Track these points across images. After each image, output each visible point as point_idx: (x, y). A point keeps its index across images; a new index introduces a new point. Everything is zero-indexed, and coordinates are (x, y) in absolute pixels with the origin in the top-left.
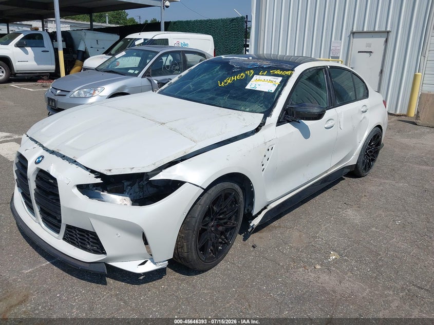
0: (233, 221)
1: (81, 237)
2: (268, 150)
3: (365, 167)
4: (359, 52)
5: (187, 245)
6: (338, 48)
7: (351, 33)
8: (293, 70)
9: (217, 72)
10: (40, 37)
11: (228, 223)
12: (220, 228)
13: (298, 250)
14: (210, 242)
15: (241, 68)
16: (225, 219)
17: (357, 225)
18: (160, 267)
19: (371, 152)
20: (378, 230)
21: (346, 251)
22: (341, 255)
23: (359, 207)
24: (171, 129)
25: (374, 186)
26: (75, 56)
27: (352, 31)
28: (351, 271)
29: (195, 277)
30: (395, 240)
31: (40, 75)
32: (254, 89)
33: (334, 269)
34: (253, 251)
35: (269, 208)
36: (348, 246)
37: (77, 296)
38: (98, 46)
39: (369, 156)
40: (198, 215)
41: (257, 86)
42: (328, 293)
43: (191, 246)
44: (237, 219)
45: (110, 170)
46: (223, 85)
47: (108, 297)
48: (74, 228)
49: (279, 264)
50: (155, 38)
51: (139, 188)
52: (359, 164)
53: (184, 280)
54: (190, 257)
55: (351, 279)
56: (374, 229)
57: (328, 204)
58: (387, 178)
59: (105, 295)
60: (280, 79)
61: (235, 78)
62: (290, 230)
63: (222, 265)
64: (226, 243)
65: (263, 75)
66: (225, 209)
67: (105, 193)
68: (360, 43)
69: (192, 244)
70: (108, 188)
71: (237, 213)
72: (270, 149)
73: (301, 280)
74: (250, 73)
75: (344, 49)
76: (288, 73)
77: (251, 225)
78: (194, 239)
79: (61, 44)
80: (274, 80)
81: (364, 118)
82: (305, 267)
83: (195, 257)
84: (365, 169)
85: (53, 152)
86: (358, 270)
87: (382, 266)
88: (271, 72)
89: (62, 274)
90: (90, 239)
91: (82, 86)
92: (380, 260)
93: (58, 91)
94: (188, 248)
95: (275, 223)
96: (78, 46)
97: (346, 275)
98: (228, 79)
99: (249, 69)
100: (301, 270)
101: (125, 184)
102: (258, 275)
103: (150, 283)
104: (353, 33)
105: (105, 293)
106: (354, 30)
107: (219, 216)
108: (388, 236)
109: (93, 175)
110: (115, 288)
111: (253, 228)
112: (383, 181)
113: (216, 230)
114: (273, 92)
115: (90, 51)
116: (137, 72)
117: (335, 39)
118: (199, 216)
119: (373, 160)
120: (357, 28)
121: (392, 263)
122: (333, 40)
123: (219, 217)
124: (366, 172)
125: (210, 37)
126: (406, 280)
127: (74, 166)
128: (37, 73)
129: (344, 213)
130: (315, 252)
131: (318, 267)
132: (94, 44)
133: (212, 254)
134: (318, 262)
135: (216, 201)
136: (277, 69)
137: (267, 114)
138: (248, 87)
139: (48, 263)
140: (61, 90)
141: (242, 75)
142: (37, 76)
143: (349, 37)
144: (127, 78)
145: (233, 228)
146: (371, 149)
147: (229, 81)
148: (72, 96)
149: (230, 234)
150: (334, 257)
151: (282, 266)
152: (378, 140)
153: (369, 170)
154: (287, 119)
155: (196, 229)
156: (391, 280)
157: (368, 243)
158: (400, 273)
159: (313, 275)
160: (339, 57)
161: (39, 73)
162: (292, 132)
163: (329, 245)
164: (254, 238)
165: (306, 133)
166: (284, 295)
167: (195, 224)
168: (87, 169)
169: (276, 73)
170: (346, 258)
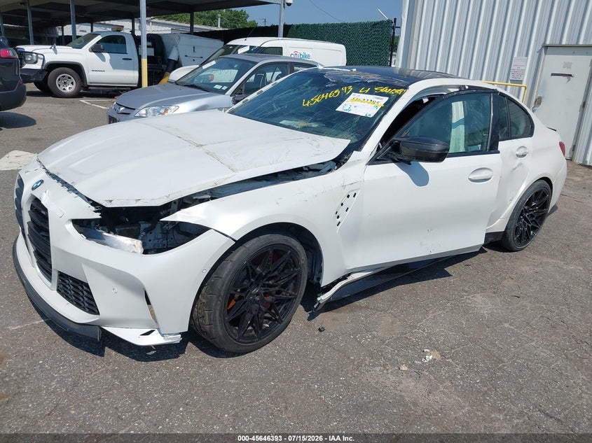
0: (290, 292)
1: (75, 290)
2: (348, 196)
3: (520, 236)
4: (553, 75)
5: (209, 315)
6: (522, 68)
7: (543, 47)
8: (406, 88)
9: (307, 87)
10: (122, 40)
11: (284, 293)
12: (269, 299)
13: (383, 341)
14: (249, 316)
15: (337, 83)
16: (276, 286)
17: (483, 316)
18: (170, 341)
19: (532, 216)
20: (513, 328)
21: (453, 351)
22: (443, 355)
23: (494, 293)
24: (208, 154)
25: (528, 265)
26: (164, 67)
27: (544, 43)
28: (451, 379)
29: (225, 361)
30: (533, 344)
31: (118, 90)
32: (347, 112)
33: (427, 373)
34: (317, 336)
35: (350, 279)
36: (459, 345)
37: (63, 366)
38: (195, 55)
39: (528, 222)
40: (227, 275)
41: (352, 108)
42: (405, 405)
43: (215, 317)
44: (296, 289)
45: (111, 201)
46: (307, 105)
47: (102, 372)
48: (68, 276)
49: (349, 358)
50: (265, 45)
51: (163, 233)
52: (508, 231)
53: (209, 362)
54: (213, 331)
55: (446, 391)
56: (506, 325)
57: (450, 285)
58: (553, 256)
59: (100, 369)
60: (386, 99)
61: (326, 96)
62: (380, 314)
63: (267, 349)
64: (276, 320)
65: (364, 93)
66: (276, 273)
67: (111, 235)
68: (554, 62)
69: (215, 313)
70: (117, 229)
71: (296, 279)
72: (351, 195)
73: (373, 382)
74: (348, 90)
75: (530, 70)
76: (398, 91)
77: (319, 299)
78: (218, 308)
79: (145, 51)
80: (377, 100)
81: (520, 165)
82: (384, 366)
83: (221, 333)
84: (520, 240)
85: (54, 177)
86: (462, 379)
87: (499, 378)
88: (376, 89)
89: (55, 336)
90: (85, 292)
91: (152, 103)
92: (500, 369)
93: (122, 109)
94: (210, 319)
95: (363, 302)
96: (170, 54)
97: (441, 384)
98: (317, 98)
99: (348, 85)
100: (378, 369)
101: (142, 225)
102: (313, 368)
103: (162, 361)
104: (546, 47)
105: (100, 367)
106: (548, 42)
107: (268, 280)
108: (525, 337)
109: (93, 208)
110: (115, 361)
111: (319, 304)
112: (545, 260)
113: (262, 300)
114: (371, 116)
115: (183, 60)
116: (225, 88)
117: (519, 55)
118: (229, 277)
119: (535, 229)
120: (552, 39)
121: (517, 376)
122: (515, 55)
123: (267, 282)
124: (521, 245)
125: (342, 48)
126: (530, 402)
127: (73, 194)
128: (114, 87)
129: (469, 299)
130: (407, 347)
131: (404, 368)
132: (190, 52)
133: (253, 332)
134: (407, 361)
135: (258, 259)
136: (384, 85)
137: (357, 146)
138: (340, 109)
139: (43, 321)
140: (126, 107)
141: (336, 92)
142: (113, 91)
143: (540, 52)
144: (211, 96)
145: (290, 300)
146: (532, 213)
147: (317, 100)
148: (137, 115)
149: (285, 309)
150: (431, 357)
151: (353, 361)
152: (544, 199)
153: (527, 242)
154: (392, 156)
155: (222, 294)
156: (507, 399)
157: (492, 343)
158: (525, 391)
159: (392, 378)
160: (522, 81)
161: (118, 87)
162: (395, 177)
163: (431, 340)
164: (324, 318)
165: (421, 179)
166: (341, 400)
167: (221, 288)
168: (89, 200)
169: (382, 90)
170: (450, 360)
